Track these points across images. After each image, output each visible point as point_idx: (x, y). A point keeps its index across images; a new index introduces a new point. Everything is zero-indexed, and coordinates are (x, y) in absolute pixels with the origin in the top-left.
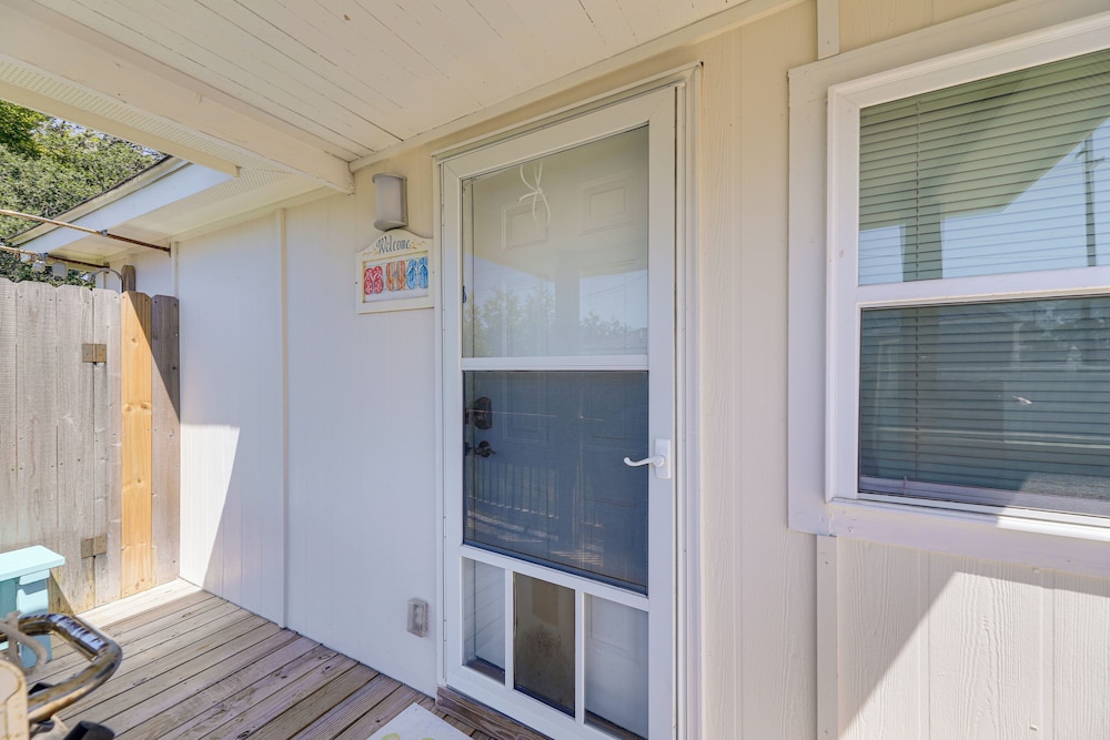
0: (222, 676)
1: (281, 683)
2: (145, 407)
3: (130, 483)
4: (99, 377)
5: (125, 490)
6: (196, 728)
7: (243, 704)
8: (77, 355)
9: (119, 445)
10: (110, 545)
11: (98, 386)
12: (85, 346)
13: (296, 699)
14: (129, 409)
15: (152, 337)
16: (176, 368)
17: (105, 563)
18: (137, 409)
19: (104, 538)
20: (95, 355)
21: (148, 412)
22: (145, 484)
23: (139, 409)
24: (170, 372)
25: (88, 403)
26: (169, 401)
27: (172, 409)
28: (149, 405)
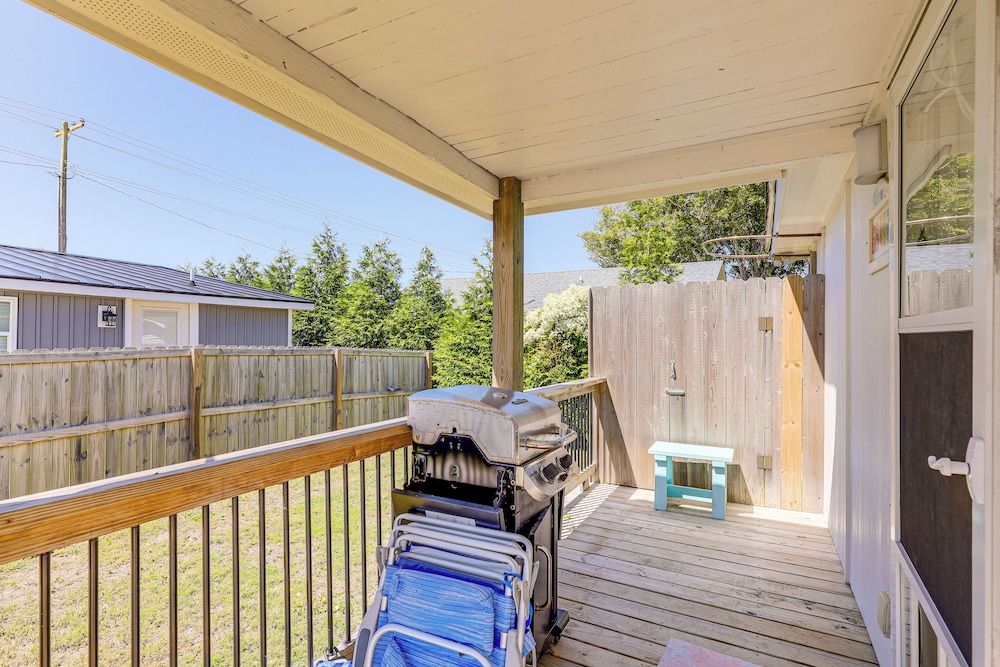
0: (778, 580)
1: (803, 609)
2: (797, 365)
3: (787, 422)
4: (768, 341)
5: (783, 427)
6: (737, 592)
7: (769, 601)
8: (756, 326)
9: (780, 392)
10: (774, 465)
11: (768, 347)
12: (760, 319)
13: (799, 624)
14: (787, 366)
15: (803, 309)
16: (822, 334)
17: (771, 477)
18: (792, 366)
19: (770, 458)
20: (766, 325)
21: (800, 370)
22: (798, 425)
23: (794, 366)
24: (817, 337)
25: (762, 360)
26: (816, 361)
27: (818, 368)
28: (800, 364)
